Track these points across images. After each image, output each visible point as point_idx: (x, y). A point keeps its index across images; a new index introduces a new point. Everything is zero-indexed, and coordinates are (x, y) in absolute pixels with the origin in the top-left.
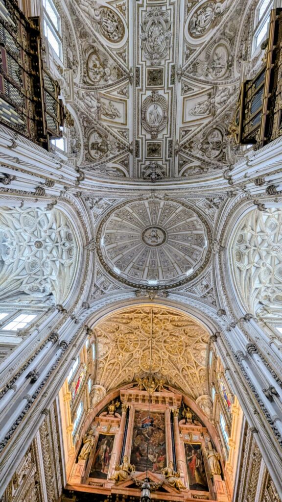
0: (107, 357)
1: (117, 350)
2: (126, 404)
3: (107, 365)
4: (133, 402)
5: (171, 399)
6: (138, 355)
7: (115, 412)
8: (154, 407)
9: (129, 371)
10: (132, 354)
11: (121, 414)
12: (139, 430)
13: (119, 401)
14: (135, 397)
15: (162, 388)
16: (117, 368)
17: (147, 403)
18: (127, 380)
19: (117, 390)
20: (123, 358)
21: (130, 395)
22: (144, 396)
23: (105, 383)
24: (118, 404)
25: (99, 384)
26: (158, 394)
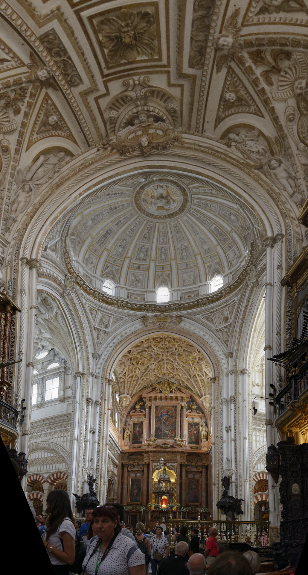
0: (125, 373)
1: (132, 366)
2: (148, 403)
3: (127, 379)
4: (153, 401)
5: (182, 397)
6: (153, 367)
7: (140, 409)
8: (168, 403)
9: (147, 378)
10: (148, 366)
11: (145, 409)
12: (158, 418)
13: (143, 401)
14: (154, 398)
15: (175, 390)
16: (136, 379)
17: (164, 401)
18: (146, 385)
19: (139, 394)
20: (140, 371)
21: (150, 397)
22: (161, 397)
23: (128, 391)
24: (141, 403)
25: (124, 394)
26: (172, 395)
